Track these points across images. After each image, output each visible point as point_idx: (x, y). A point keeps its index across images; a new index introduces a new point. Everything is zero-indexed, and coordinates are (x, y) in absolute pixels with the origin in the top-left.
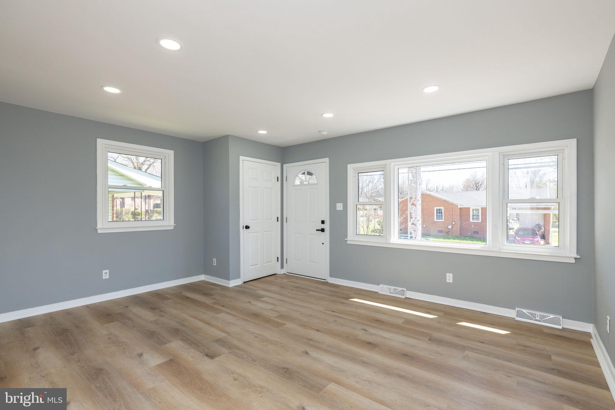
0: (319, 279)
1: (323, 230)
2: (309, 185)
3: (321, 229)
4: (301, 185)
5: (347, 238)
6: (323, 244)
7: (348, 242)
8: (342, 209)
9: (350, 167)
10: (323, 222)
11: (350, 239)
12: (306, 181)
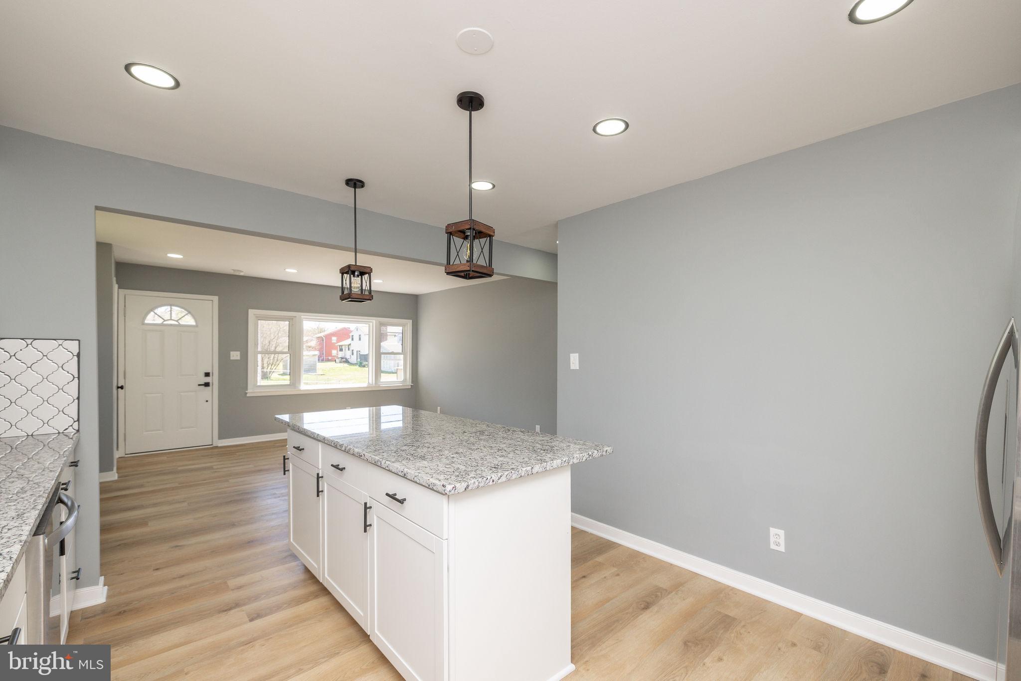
1: (207, 385)
2: (180, 325)
3: (203, 383)
4: (162, 325)
5: (247, 390)
6: (207, 401)
7: (248, 395)
8: (238, 358)
9: (252, 313)
10: (207, 375)
11: (251, 391)
12: (171, 319)
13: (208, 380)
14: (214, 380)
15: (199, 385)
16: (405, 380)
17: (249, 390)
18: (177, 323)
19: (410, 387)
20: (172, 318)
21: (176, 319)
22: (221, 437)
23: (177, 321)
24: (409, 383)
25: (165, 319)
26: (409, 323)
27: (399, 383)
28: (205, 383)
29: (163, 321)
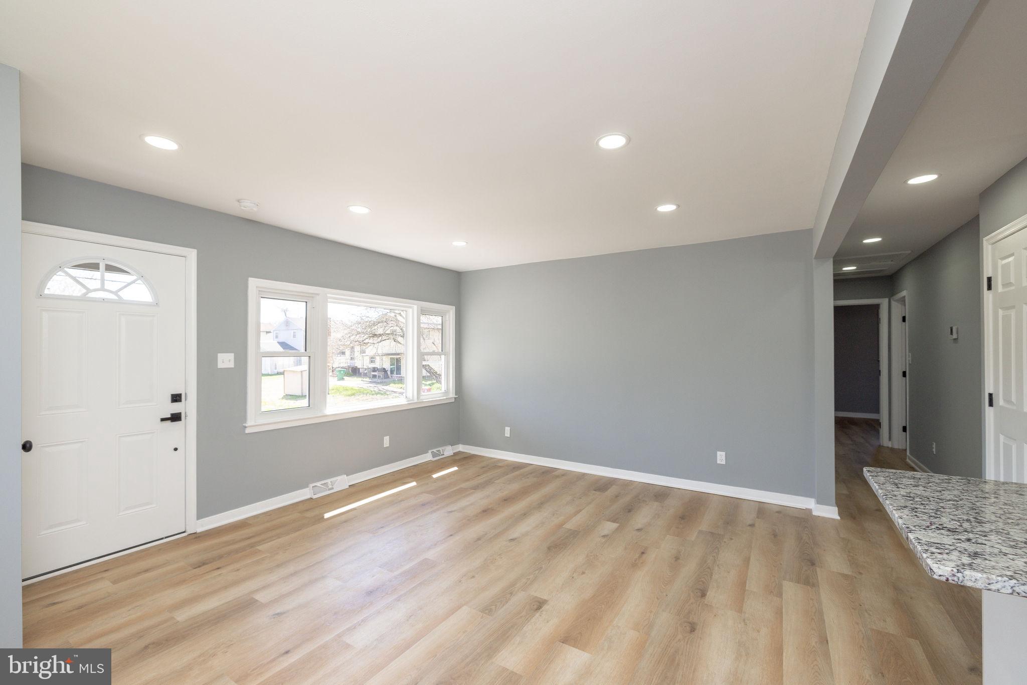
0: (162, 539)
1: (176, 417)
2: (121, 302)
3: (169, 416)
4: (83, 299)
5: (246, 423)
6: (176, 449)
7: (248, 431)
8: (232, 365)
9: (254, 283)
10: (176, 398)
11: (254, 423)
12: (103, 289)
13: (176, 408)
14: (189, 407)
15: (163, 420)
16: (447, 392)
17: (250, 422)
18: (115, 297)
19: (453, 400)
20: (106, 287)
21: (114, 289)
22: (201, 514)
23: (116, 293)
24: (452, 395)
25: (91, 288)
26: (451, 311)
27: (439, 395)
28: (172, 415)
29: (84, 291)
